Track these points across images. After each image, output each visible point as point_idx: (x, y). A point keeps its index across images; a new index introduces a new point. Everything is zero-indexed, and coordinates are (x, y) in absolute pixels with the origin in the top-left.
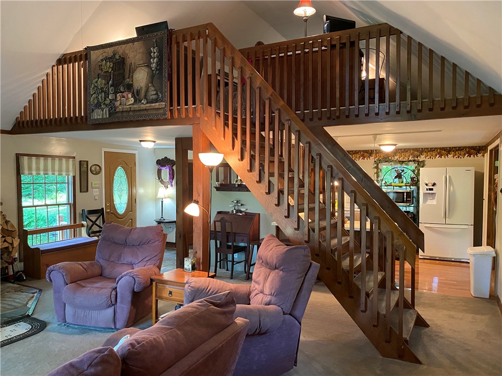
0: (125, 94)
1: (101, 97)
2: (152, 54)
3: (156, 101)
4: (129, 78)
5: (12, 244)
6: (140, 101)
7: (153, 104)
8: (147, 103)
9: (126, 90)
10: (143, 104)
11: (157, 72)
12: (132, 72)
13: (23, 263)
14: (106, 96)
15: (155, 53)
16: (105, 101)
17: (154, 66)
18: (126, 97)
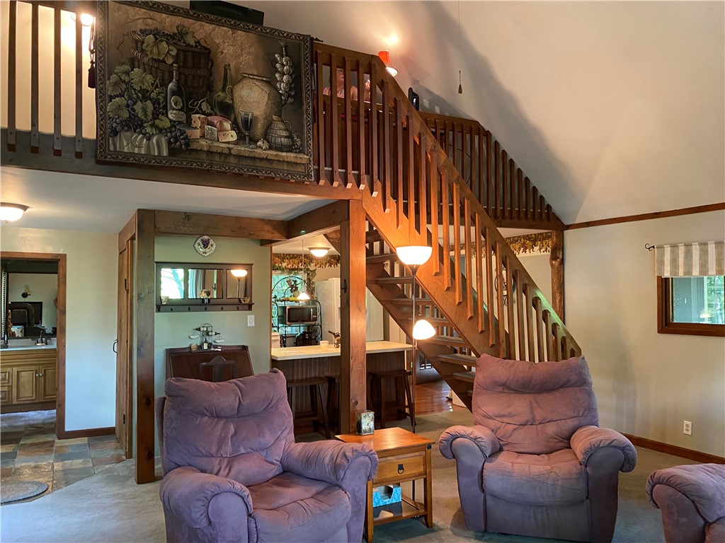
0: (215, 119)
1: (144, 110)
2: (278, 65)
3: (289, 149)
6: (253, 141)
7: (284, 154)
8: (270, 148)
9: (216, 111)
15: (283, 65)
16: (154, 119)
17: (282, 87)
18: (218, 125)
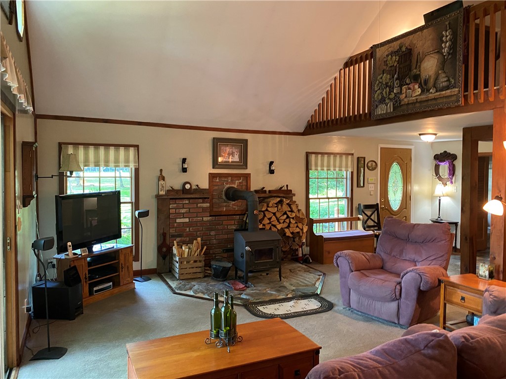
0: (411, 86)
1: (386, 93)
2: (444, 38)
3: (447, 88)
4: (416, 68)
5: (302, 230)
6: (428, 90)
7: (444, 92)
8: (437, 91)
9: (412, 81)
10: (431, 93)
11: (450, 57)
12: (419, 61)
13: (309, 248)
14: (391, 91)
15: (447, 36)
16: (389, 95)
17: (445, 51)
18: (412, 89)
